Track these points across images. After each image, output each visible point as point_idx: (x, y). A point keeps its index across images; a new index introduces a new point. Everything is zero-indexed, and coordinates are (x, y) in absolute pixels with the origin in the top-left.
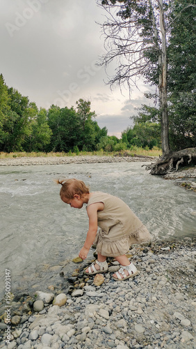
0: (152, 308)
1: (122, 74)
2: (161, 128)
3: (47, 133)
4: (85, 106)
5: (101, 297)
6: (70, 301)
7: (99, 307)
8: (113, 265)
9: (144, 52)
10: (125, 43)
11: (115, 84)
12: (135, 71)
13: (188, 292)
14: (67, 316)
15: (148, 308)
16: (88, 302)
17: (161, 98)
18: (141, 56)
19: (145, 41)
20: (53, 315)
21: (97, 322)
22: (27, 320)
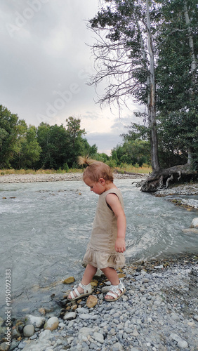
0: (148, 330)
1: (112, 93)
2: (150, 146)
3: (37, 150)
4: (75, 124)
5: (94, 320)
6: (62, 325)
7: (93, 330)
8: (106, 285)
9: (133, 73)
10: (114, 64)
11: (105, 103)
12: (125, 91)
13: (184, 312)
14: (59, 341)
15: (144, 330)
16: (81, 325)
17: (150, 117)
18: (131, 76)
19: (134, 63)
20: (45, 340)
21: (91, 346)
22: (17, 347)
